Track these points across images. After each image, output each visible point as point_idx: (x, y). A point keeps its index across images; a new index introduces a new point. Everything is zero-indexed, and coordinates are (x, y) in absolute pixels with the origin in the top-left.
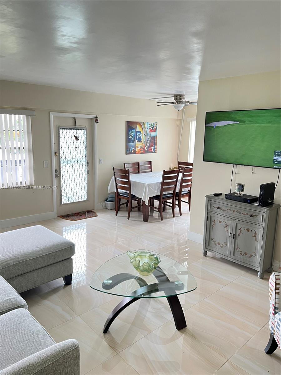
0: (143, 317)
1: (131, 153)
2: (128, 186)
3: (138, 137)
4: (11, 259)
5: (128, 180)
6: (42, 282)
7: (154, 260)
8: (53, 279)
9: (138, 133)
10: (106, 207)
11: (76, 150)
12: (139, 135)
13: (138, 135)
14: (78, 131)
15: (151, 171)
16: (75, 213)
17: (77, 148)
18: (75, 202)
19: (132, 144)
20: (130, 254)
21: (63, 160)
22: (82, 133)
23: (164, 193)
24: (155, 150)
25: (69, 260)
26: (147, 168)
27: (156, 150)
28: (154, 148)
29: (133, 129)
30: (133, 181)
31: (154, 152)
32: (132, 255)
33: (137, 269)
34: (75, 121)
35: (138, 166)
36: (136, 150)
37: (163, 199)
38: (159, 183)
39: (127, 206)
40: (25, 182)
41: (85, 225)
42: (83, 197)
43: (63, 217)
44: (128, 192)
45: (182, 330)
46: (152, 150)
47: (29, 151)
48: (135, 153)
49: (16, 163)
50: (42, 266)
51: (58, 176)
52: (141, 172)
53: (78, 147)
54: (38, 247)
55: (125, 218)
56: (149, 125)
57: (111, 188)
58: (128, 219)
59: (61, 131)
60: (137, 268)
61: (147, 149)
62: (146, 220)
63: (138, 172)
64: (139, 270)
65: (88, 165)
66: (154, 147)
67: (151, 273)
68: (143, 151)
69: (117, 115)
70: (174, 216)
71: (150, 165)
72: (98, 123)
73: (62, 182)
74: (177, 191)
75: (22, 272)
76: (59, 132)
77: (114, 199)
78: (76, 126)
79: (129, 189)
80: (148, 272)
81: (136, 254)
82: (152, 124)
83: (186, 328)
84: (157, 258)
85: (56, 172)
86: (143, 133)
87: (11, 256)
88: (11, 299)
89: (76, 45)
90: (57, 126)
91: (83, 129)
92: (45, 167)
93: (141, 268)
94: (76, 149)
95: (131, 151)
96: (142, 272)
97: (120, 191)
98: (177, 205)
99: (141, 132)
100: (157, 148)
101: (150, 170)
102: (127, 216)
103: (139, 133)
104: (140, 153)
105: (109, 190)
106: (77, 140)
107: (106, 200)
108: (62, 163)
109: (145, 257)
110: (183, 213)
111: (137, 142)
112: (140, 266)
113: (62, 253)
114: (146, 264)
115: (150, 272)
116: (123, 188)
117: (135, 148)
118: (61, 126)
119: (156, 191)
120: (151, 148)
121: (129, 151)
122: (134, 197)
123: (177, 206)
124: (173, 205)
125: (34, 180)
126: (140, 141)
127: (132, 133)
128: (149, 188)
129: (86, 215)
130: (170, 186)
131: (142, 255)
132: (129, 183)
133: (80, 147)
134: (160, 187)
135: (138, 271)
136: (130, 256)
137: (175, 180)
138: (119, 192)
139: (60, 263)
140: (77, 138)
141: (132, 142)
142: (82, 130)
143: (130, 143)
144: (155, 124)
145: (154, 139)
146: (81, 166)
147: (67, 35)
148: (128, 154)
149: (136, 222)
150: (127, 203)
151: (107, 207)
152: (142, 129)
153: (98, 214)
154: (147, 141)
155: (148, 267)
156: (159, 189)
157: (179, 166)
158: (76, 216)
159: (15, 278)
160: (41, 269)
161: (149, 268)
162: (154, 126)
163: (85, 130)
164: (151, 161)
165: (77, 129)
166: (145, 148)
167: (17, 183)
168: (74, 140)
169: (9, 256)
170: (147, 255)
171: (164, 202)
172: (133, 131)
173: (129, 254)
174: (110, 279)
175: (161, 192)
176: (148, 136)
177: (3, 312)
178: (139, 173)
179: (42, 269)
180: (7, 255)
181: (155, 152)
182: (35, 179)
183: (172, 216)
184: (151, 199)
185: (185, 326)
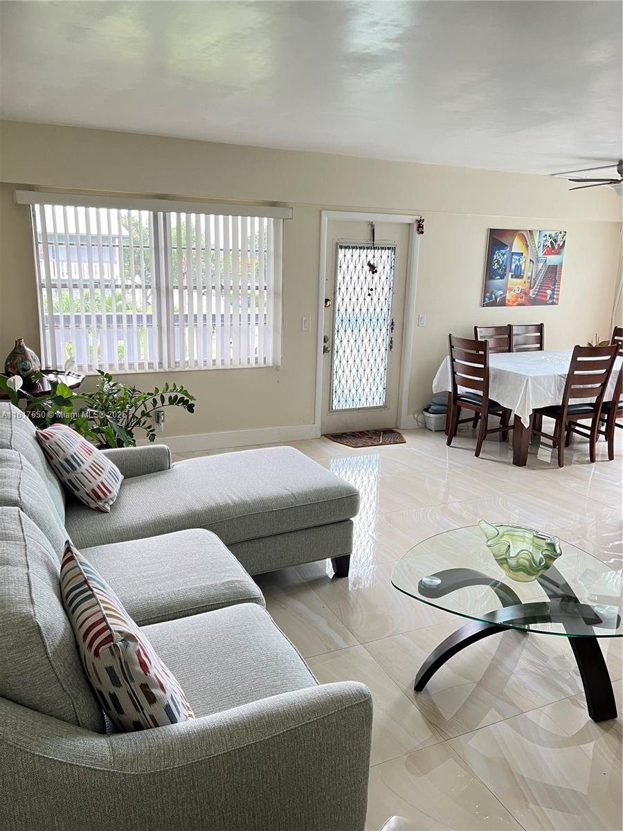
0: (507, 674)
1: (494, 304)
2: (482, 379)
3: (513, 267)
4: (236, 505)
5: (482, 366)
6: (291, 561)
7: (545, 548)
8: (312, 559)
9: (514, 257)
10: (425, 424)
11: (369, 295)
12: (517, 262)
13: (515, 262)
14: (378, 253)
15: (541, 348)
16: (358, 430)
17: (372, 290)
18: (359, 409)
19: (498, 282)
20: (485, 528)
21: (340, 316)
22: (385, 257)
23: (572, 402)
24: (553, 298)
25: (346, 524)
26: (531, 341)
27: (557, 299)
28: (553, 294)
29: (503, 246)
30: (494, 369)
31: (551, 302)
32: (491, 531)
33: (501, 564)
34: (373, 230)
35: (510, 336)
36: (507, 298)
37: (568, 415)
38: (561, 376)
39: (475, 426)
40: (265, 359)
41: (377, 460)
42: (377, 399)
43: (332, 438)
44: (481, 393)
45: (605, 724)
46: (548, 298)
47: (276, 293)
48: (503, 303)
49: (249, 320)
50: (293, 528)
51: (328, 350)
52: (514, 349)
53: (374, 289)
54: (286, 489)
55: (470, 452)
56: (545, 238)
57: (442, 383)
58: (477, 455)
59: (341, 253)
60: (502, 561)
61: (534, 294)
62: (520, 461)
63: (508, 348)
64: (505, 565)
65: (392, 329)
66: (553, 290)
67: (534, 577)
68: (523, 300)
69: (469, 215)
70: (592, 460)
71: (539, 334)
72: (422, 233)
73: (336, 362)
74: (607, 397)
75: (254, 535)
76: (337, 254)
77: (445, 408)
78: (374, 241)
79: (485, 386)
80: (530, 574)
81: (501, 530)
82: (553, 235)
83: (616, 721)
84: (552, 545)
85: (325, 342)
86: (528, 256)
87: (237, 499)
88: (236, 581)
89: (398, 45)
90: (335, 242)
91: (389, 249)
92: (303, 329)
93: (512, 562)
94: (370, 292)
95: (494, 299)
96: (513, 570)
97: (462, 390)
98: (602, 433)
99: (522, 254)
100: (560, 293)
101: (538, 345)
102: (475, 448)
103: (517, 258)
104: (515, 304)
105: (436, 387)
106: (373, 273)
107: (427, 410)
108: (338, 321)
109: (522, 539)
110: (616, 456)
111: (512, 277)
112: (510, 558)
113: (333, 507)
114: (523, 556)
115: (533, 575)
116: (468, 383)
117: (505, 293)
118: (343, 241)
119: (551, 396)
120: (545, 293)
121: (490, 300)
122: (494, 406)
123: (602, 437)
124: (593, 432)
125: (280, 356)
126: (518, 275)
127: (500, 256)
128: (534, 388)
129: (381, 438)
130: (589, 386)
131: (516, 533)
132: (484, 372)
133: (379, 289)
134: (561, 387)
135: (504, 569)
136: (486, 531)
137: (604, 371)
138: (459, 393)
139: (328, 527)
140: (373, 269)
141: (498, 277)
142: (387, 251)
143: (494, 279)
144: (560, 236)
145: (553, 273)
146: (377, 330)
147: (382, 22)
148: (487, 305)
149: (496, 464)
150: (475, 420)
151: (427, 425)
152: (527, 246)
153: (406, 437)
154: (537, 275)
155: (530, 561)
156: (560, 391)
157: (616, 338)
158: (359, 437)
159: (240, 545)
160: (290, 534)
161: (531, 565)
162: (555, 241)
163: (394, 249)
164: (542, 324)
165: (375, 248)
166: (529, 292)
167: (249, 359)
168: (368, 272)
169: (231, 499)
170: (529, 536)
171: (569, 422)
172: (504, 251)
173: (483, 527)
174: (437, 575)
175: (565, 400)
176: (541, 265)
177: (219, 604)
178: (510, 351)
179: (293, 534)
180: (229, 496)
181: (553, 303)
182: (283, 352)
183: (589, 459)
184: (538, 414)
185: (613, 714)
